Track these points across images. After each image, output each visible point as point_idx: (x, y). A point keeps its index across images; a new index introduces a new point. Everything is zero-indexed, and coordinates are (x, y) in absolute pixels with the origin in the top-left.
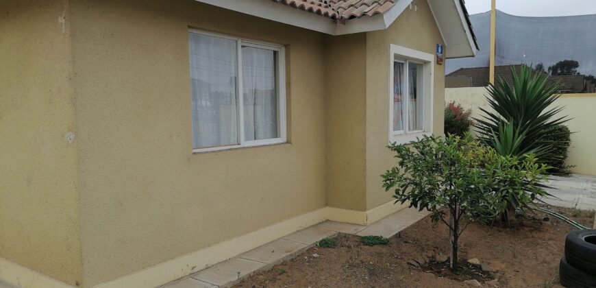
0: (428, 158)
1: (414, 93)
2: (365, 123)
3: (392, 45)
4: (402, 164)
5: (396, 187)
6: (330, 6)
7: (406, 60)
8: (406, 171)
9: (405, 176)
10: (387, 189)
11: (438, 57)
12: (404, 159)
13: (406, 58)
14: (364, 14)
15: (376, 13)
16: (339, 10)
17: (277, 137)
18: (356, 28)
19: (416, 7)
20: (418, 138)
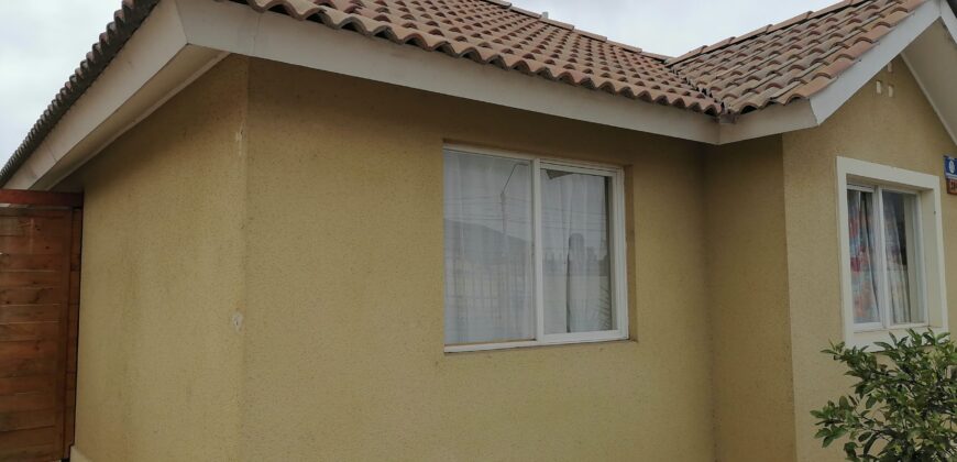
0: (918, 377)
1: (901, 253)
2: (787, 305)
3: (840, 159)
4: (860, 389)
5: (845, 438)
6: (711, 96)
7: (876, 187)
8: (870, 403)
9: (869, 416)
10: (827, 441)
11: (948, 180)
12: (867, 379)
13: (876, 184)
14: (771, 103)
15: (796, 98)
16: (725, 101)
17: (611, 329)
18: (760, 128)
19: (891, 90)
20: (893, 336)
